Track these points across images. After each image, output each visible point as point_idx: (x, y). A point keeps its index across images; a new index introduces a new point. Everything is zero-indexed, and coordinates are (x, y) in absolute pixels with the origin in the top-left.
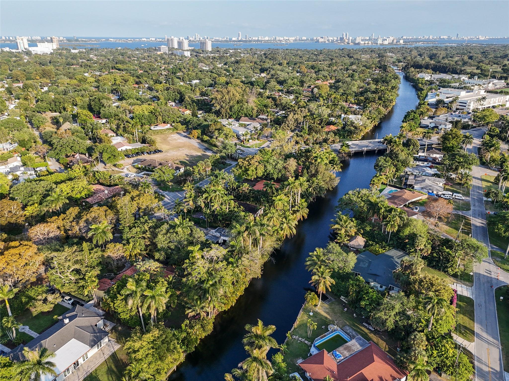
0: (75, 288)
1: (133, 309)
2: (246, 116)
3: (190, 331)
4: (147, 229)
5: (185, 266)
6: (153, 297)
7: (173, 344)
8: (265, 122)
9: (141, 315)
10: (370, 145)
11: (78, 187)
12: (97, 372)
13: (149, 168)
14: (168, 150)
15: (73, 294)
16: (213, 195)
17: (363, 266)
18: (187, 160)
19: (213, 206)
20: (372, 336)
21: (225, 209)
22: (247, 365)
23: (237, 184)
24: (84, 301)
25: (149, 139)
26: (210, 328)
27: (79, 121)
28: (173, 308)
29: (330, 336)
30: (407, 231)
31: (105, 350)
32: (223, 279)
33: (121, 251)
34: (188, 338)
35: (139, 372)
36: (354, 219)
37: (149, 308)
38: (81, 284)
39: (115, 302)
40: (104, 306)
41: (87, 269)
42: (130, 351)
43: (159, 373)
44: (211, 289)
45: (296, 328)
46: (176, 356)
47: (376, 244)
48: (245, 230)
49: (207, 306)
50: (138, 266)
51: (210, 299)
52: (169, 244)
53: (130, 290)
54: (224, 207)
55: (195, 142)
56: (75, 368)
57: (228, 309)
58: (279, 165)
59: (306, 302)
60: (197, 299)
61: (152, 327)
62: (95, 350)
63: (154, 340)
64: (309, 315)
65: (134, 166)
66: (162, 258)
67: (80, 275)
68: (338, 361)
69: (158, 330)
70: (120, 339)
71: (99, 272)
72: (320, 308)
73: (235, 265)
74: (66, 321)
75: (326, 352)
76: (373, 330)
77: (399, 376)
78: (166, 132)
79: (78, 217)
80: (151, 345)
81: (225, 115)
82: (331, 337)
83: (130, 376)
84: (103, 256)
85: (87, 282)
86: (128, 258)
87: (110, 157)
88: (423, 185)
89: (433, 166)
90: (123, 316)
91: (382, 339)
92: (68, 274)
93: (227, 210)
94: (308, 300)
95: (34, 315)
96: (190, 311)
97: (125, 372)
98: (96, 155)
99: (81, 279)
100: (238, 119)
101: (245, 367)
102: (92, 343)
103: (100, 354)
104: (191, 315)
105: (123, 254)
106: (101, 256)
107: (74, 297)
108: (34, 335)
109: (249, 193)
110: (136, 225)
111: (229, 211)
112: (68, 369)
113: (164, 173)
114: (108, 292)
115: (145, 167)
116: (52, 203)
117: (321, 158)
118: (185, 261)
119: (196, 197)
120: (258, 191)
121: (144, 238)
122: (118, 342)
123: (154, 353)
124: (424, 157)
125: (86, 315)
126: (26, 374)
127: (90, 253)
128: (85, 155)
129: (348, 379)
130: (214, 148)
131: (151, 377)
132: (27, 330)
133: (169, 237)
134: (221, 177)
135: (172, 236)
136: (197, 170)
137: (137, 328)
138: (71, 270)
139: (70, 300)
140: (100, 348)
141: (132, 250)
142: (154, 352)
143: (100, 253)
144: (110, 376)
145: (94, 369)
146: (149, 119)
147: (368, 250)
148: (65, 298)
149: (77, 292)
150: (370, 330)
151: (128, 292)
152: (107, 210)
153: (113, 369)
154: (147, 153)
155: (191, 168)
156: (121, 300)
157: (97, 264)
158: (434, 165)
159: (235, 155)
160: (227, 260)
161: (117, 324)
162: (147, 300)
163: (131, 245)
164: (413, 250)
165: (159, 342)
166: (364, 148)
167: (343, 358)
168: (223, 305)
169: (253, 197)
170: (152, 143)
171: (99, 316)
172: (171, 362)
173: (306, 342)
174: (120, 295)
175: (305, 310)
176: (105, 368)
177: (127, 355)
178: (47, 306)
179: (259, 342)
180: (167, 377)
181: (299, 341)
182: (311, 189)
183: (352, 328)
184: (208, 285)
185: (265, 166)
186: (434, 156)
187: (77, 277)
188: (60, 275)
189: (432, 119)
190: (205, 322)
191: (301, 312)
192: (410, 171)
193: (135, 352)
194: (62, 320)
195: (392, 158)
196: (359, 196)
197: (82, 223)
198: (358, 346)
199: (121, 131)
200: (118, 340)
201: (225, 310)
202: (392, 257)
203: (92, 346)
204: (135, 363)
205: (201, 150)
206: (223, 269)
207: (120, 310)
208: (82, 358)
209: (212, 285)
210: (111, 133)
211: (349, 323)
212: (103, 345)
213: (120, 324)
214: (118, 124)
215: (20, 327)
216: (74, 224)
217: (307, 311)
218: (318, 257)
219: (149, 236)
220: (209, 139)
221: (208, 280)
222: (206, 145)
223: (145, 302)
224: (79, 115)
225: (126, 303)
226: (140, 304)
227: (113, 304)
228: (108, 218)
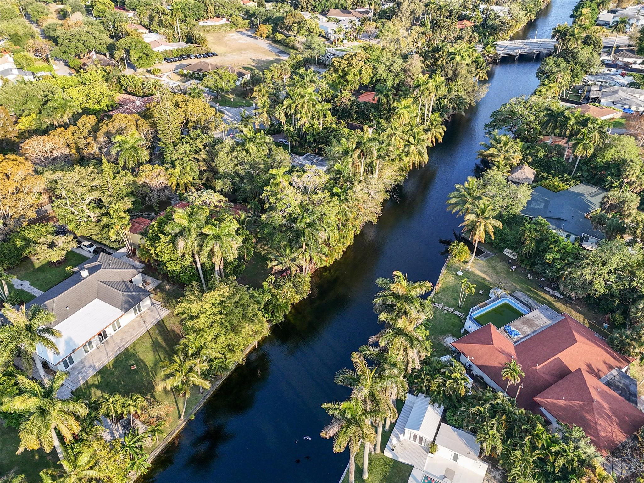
0: (97, 230)
1: (187, 256)
2: (337, 7)
3: (276, 291)
4: (201, 147)
5: (265, 194)
6: (217, 237)
7: (252, 310)
8: (365, 16)
9: (199, 266)
10: (525, 46)
11: (95, 94)
12: (136, 347)
13: (200, 75)
14: (226, 53)
15: (94, 238)
16: (299, 101)
17: (537, 207)
18: (254, 66)
19: (298, 120)
20: (559, 305)
21: (318, 125)
22: (387, 341)
23: (332, 92)
24: (112, 248)
25: (197, 36)
26: (307, 287)
27: (94, 13)
28: (247, 261)
29: (495, 304)
30: (609, 156)
31: (147, 316)
32: (324, 217)
33: (163, 178)
34: (274, 301)
35: (201, 348)
36: (518, 140)
37: (211, 254)
38: (103, 223)
39: (157, 245)
40: (142, 255)
41: (111, 199)
42: (184, 316)
43: (232, 351)
44: (307, 231)
45: (438, 293)
46: (257, 327)
47: (554, 176)
48: (356, 148)
49: (301, 257)
50: (191, 198)
51: (304, 246)
52: (237, 168)
53: (179, 225)
54: (316, 122)
55: (264, 44)
56: (101, 342)
57: (331, 265)
58: (395, 65)
59: (449, 257)
60: (285, 246)
61: (217, 283)
62: (131, 316)
63: (222, 301)
64: (457, 275)
65: (176, 73)
66: (226, 189)
67: (101, 208)
68: (515, 340)
69: (228, 286)
70: (168, 302)
71: (131, 206)
72: (473, 265)
73: (342, 198)
74: (85, 273)
75: (493, 327)
76: (562, 297)
77: (618, 364)
78: (221, 30)
79: (95, 130)
80: (219, 309)
81: (305, 6)
82: (496, 306)
83: (186, 354)
84: (134, 182)
85: (113, 219)
86: (175, 188)
87: (141, 57)
88: (615, 98)
89: (626, 74)
90: (171, 267)
91: (577, 310)
92: (85, 207)
93: (321, 127)
94: (454, 253)
95: (37, 266)
96: (274, 263)
97: (178, 348)
98: (120, 54)
99: (103, 215)
100: (324, 13)
101: (382, 343)
102: (126, 306)
103: (139, 322)
104: (277, 270)
105: (166, 182)
106: (132, 182)
107: (97, 242)
108: (37, 292)
109: (352, 105)
110: (183, 140)
111: (324, 129)
112: (90, 343)
113: (221, 78)
114: (145, 234)
115: (194, 74)
116: (56, 112)
117: (459, 55)
118: (265, 188)
119: (272, 107)
120: (366, 103)
121: (197, 160)
122: (165, 306)
123: (223, 321)
124: (611, 62)
125: (115, 266)
126: (7, 345)
127: (115, 177)
128: (105, 55)
129: (538, 367)
130: (292, 51)
131: (220, 356)
132: (26, 286)
133: (236, 158)
134: (308, 78)
135: (240, 155)
136: (269, 76)
137: (194, 283)
138: (88, 201)
139: (91, 246)
140: (139, 313)
141: (180, 176)
142: (222, 319)
143: (130, 178)
144: (156, 353)
145: (130, 343)
146: (195, 10)
147: (541, 185)
148: (83, 243)
149: (100, 236)
150: (555, 297)
151: (176, 230)
152: (139, 120)
153: (160, 343)
154: (196, 56)
155: (261, 73)
156: (166, 243)
157: (127, 193)
158: (627, 72)
159: (325, 58)
160: (330, 190)
161: (163, 281)
162: (208, 242)
163: (178, 168)
164: (617, 184)
165: (230, 305)
166: (516, 51)
167: (522, 336)
168: (324, 257)
169: (356, 112)
170: (200, 42)
171: (135, 268)
172: (250, 336)
173: (457, 313)
174: (164, 234)
175: (449, 268)
176: (148, 343)
177: (180, 324)
178: (54, 253)
179: (402, 304)
180: (244, 357)
181: (444, 312)
182: (446, 100)
183: (527, 294)
184: (303, 225)
185: (374, 68)
186: (626, 60)
187: (98, 211)
188: (71, 208)
189: (615, 13)
190: (299, 279)
191: (444, 271)
192: (591, 80)
193: (192, 318)
194: (78, 273)
195: (566, 60)
196: (527, 106)
197: (101, 138)
198: (545, 319)
199: (155, 26)
200: (166, 303)
201: (325, 266)
202: (583, 195)
203: (126, 310)
204: (193, 335)
205: (274, 53)
206: (325, 203)
207: (165, 258)
208: (111, 326)
209: (309, 225)
210: (141, 28)
211: (521, 286)
212: (143, 310)
213: (168, 281)
214: (151, 16)
215: (14, 280)
216: (90, 139)
217: (453, 270)
218: (469, 191)
219: (204, 156)
220: (285, 38)
221: (303, 217)
222: (280, 47)
223: (205, 245)
224: (94, 4)
225: (175, 247)
226: (197, 249)
227: (153, 249)
228: (141, 129)
